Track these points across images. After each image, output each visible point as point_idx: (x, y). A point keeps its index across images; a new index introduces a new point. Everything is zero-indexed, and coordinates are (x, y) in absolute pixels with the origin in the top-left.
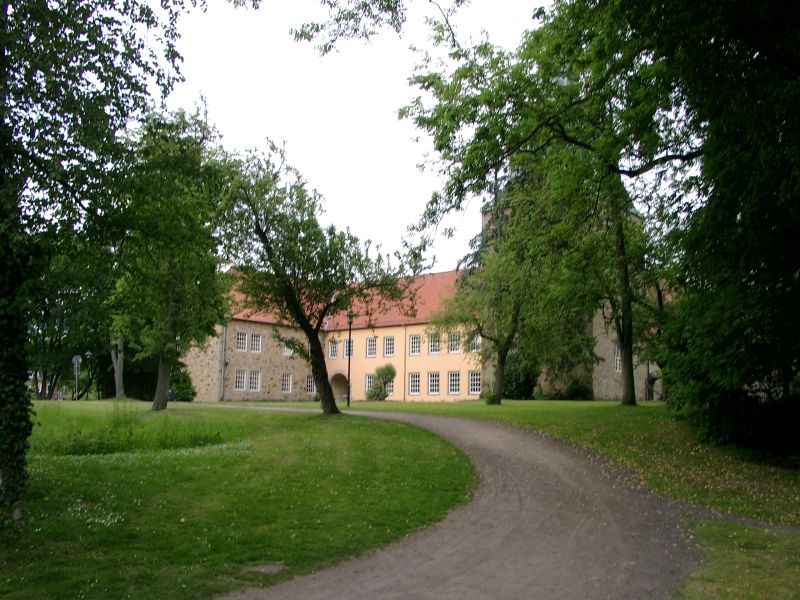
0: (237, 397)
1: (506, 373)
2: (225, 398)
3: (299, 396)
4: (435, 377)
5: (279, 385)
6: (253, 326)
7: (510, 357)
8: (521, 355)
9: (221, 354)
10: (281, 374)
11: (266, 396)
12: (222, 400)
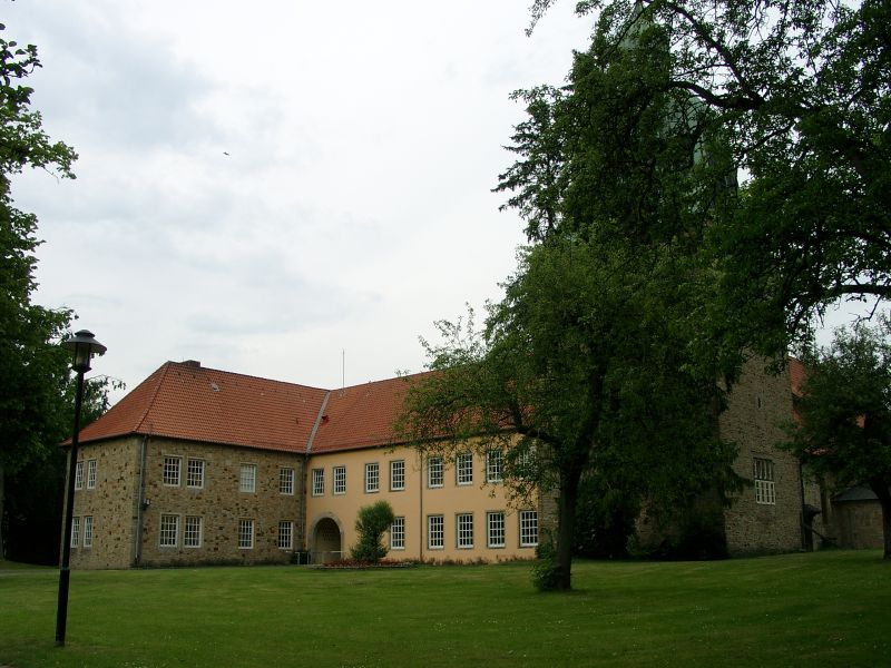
0: (163, 558)
1: (578, 513)
2: (142, 561)
3: (265, 555)
4: (466, 520)
5: (233, 536)
6: (191, 449)
7: (585, 484)
8: (605, 480)
9: (137, 491)
10: (236, 519)
11: (213, 556)
12: (137, 564)
